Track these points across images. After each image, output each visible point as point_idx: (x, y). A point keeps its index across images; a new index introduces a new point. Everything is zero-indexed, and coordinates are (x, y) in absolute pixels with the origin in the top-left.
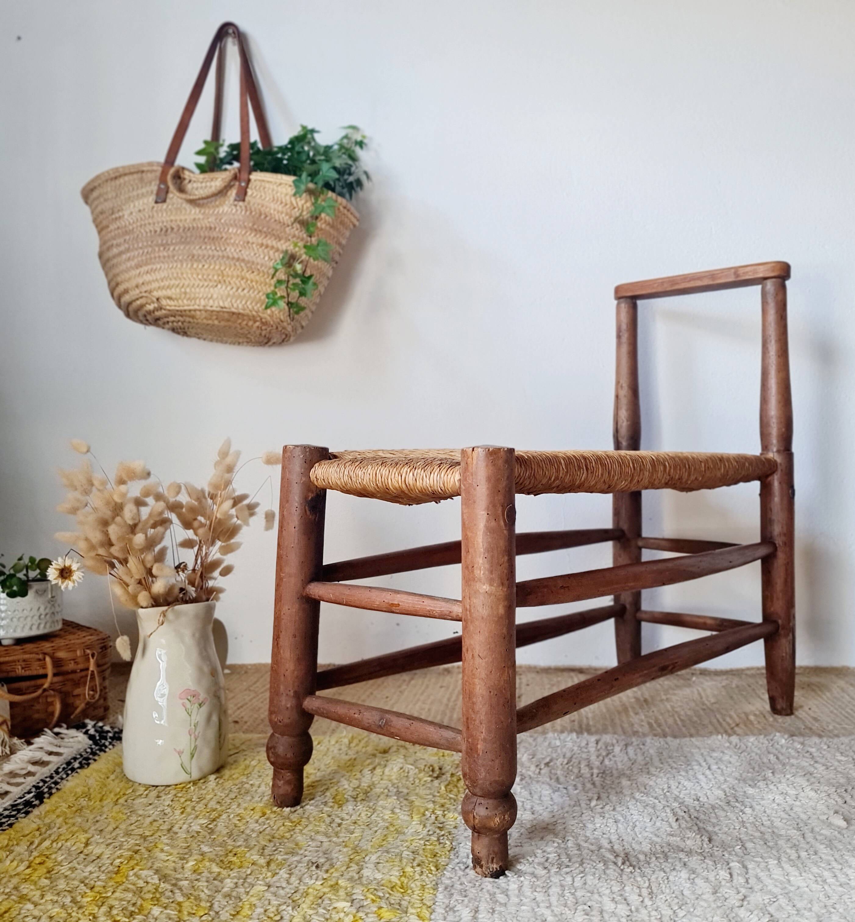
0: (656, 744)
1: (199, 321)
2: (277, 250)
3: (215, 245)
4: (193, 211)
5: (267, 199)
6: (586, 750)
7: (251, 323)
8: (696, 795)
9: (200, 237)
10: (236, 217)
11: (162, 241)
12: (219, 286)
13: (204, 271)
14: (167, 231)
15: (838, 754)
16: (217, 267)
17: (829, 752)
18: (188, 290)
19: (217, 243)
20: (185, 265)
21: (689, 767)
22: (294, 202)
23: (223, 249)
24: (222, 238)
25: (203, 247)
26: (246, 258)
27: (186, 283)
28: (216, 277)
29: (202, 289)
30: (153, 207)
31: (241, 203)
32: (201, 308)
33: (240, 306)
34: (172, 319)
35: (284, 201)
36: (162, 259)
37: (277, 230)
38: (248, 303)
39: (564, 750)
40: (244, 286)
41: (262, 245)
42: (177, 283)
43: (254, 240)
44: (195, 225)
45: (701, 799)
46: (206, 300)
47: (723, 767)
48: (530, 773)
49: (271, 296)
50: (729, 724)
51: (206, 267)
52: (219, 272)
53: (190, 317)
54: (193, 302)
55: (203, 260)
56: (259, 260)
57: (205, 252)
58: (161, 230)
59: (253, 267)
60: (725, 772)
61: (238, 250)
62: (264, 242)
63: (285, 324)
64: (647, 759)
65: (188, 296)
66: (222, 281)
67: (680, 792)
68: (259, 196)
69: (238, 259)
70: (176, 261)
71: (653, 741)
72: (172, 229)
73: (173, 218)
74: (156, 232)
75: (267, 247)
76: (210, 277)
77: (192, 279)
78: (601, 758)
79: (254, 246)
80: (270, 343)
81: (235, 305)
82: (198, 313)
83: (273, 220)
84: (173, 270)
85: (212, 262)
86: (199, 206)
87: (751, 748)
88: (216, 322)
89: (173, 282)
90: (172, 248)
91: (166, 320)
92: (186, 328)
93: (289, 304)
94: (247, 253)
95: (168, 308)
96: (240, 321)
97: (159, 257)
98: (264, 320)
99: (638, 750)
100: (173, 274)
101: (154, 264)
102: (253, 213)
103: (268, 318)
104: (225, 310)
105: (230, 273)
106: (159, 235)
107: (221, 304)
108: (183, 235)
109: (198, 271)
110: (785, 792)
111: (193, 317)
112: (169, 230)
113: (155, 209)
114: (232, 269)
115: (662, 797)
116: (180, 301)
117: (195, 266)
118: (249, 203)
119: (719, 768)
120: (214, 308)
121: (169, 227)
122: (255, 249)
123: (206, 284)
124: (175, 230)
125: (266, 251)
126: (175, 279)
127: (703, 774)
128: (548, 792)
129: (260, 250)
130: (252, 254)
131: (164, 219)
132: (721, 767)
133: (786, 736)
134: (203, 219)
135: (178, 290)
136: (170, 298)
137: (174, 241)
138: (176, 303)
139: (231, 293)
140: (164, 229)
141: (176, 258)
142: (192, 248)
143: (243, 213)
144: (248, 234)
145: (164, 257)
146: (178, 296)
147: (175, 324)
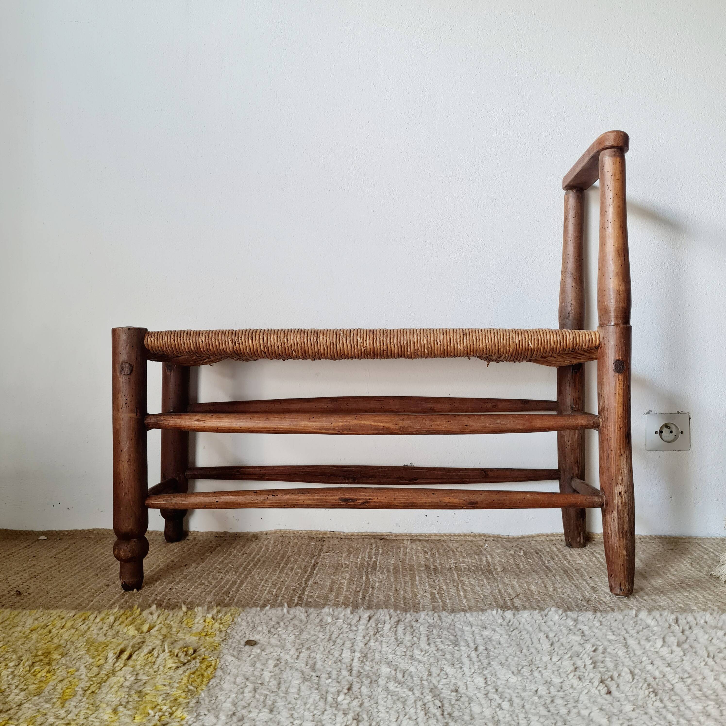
0: (429, 621)
6: (355, 628)
8: (455, 684)
15: (609, 633)
17: (601, 630)
21: (456, 648)
39: (332, 629)
45: (460, 690)
47: (490, 647)
48: (288, 657)
50: (510, 595)
60: (491, 653)
64: (415, 638)
67: (439, 681)
71: (427, 617)
78: (367, 638)
87: (524, 624)
99: (409, 628)
110: (549, 680)
115: (418, 687)
119: (486, 649)
127: (468, 657)
128: (298, 682)
132: (489, 648)
133: (560, 612)
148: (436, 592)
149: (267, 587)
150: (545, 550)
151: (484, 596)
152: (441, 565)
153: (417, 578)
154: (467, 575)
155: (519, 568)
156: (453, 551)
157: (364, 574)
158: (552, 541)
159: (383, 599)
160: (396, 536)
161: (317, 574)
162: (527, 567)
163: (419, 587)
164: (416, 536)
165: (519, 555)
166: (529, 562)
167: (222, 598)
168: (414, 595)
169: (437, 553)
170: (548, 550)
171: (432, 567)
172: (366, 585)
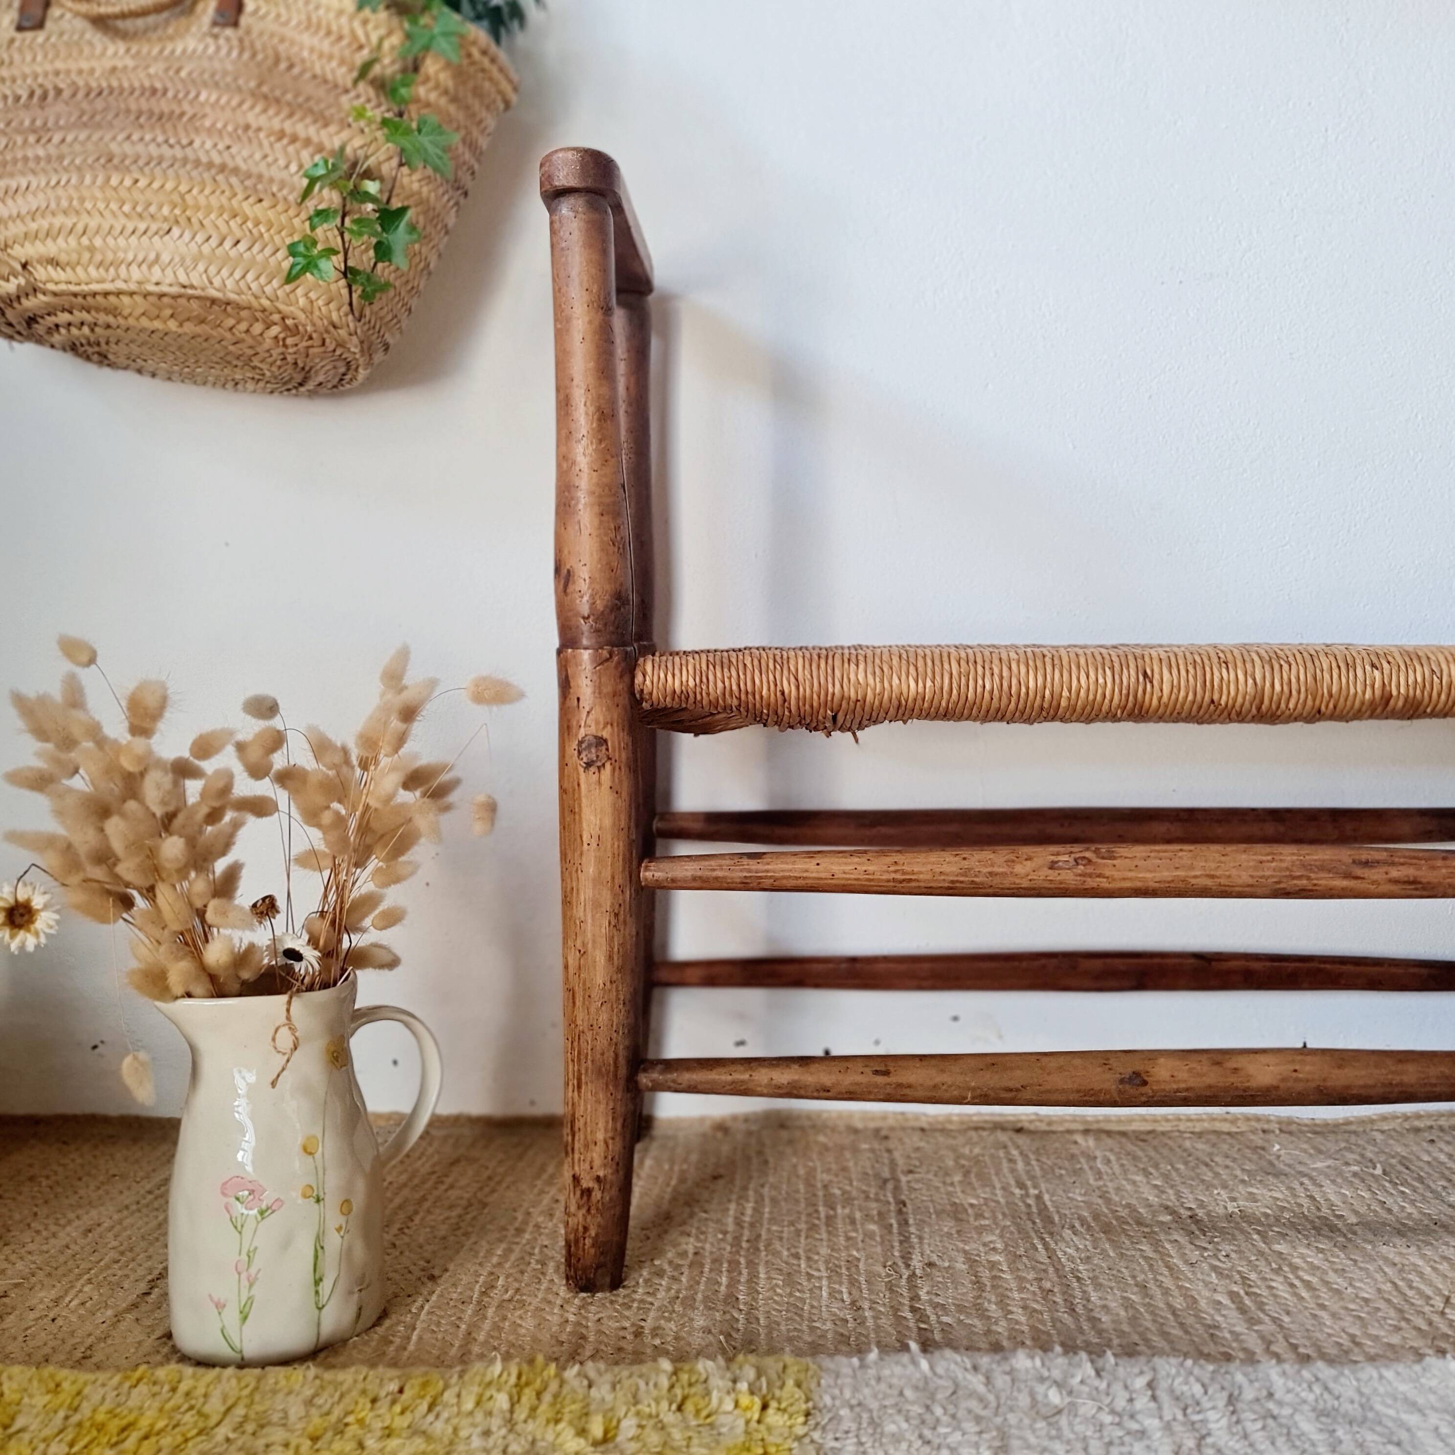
0: (1302, 1395)
1: (131, 321)
2: (320, 149)
3: (164, 132)
4: (111, 51)
5: (293, 23)
6: (1136, 1426)
7: (258, 328)
9: (128, 111)
10: (217, 65)
11: (33, 121)
12: (176, 232)
13: (136, 195)
14: (44, 97)
16: (169, 186)
18: (98, 242)
19: (168, 126)
20: (88, 180)
22: (360, 32)
23: (185, 141)
24: (182, 114)
25: (135, 137)
26: (243, 167)
27: (93, 224)
28: (166, 211)
29: (133, 240)
30: (12, 41)
31: (229, 32)
32: (133, 287)
33: (230, 283)
34: (64, 317)
35: (334, 28)
36: (31, 164)
37: (319, 101)
38: (250, 277)
39: (1079, 1427)
40: (238, 234)
41: (281, 135)
42: (69, 222)
43: (263, 121)
44: (115, 84)
46: (144, 267)
49: (301, 248)
51: (142, 183)
52: (176, 198)
53: (107, 311)
54: (112, 270)
55: (133, 168)
56: (274, 172)
57: (140, 148)
58: (32, 94)
59: (260, 187)
61: (221, 146)
62: (288, 126)
63: (343, 332)
65: (98, 257)
66: (183, 220)
68: (272, 15)
69: (223, 168)
70: (66, 170)
71: (1289, 1383)
72: (59, 92)
73: (59, 65)
74: (18, 98)
75: (294, 139)
76: (152, 209)
77: (107, 213)
79: (262, 135)
80: (310, 385)
81: (217, 282)
82: (126, 300)
83: (308, 75)
84: (60, 191)
85: (158, 171)
86: (124, 35)
88: (172, 325)
89: (59, 220)
90: (56, 139)
91: (51, 320)
92: (103, 341)
93: (348, 273)
94: (245, 153)
95: (51, 287)
96: (231, 322)
97: (26, 159)
98: (289, 322)
99: (1270, 1423)
100: (58, 199)
101: (12, 175)
102: (260, 57)
103: (302, 317)
104: (190, 292)
105: (202, 200)
106: (26, 106)
107: (183, 279)
108: (85, 105)
109: (123, 193)
111: (114, 312)
112: (52, 94)
113: (17, 44)
114: (207, 192)
116: (79, 269)
117: (114, 181)
118: (248, 32)
120: (165, 289)
121: (50, 87)
122: (266, 143)
123: (142, 226)
124: (66, 94)
125: (291, 149)
126: (65, 213)
129: (278, 146)
130: (258, 156)
131: (39, 70)
134: (135, 68)
135: (72, 241)
136: (54, 262)
137: (62, 122)
138: (68, 275)
139: (206, 249)
140: (38, 92)
141: (66, 163)
142: (107, 137)
143: (235, 54)
144: (245, 107)
145: (38, 159)
146: (74, 257)
147: (74, 331)
148: (1242, 1292)
149: (820, 1278)
150: (1419, 1159)
151: (1366, 1300)
152: (1202, 1204)
153: (1168, 1246)
154: (1284, 1235)
155: (1389, 1211)
156: (1207, 1165)
157: (1033, 1234)
158: (1417, 1130)
159: (1123, 1313)
160: (1050, 1123)
161: (921, 1238)
162: (1409, 1209)
163: (1190, 1275)
164: (1098, 1122)
165: (1373, 1175)
166: (1403, 1192)
167: (728, 1317)
168: (1189, 1300)
169: (1174, 1174)
170: (1426, 1158)
171: (1185, 1214)
172: (1057, 1270)
